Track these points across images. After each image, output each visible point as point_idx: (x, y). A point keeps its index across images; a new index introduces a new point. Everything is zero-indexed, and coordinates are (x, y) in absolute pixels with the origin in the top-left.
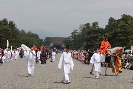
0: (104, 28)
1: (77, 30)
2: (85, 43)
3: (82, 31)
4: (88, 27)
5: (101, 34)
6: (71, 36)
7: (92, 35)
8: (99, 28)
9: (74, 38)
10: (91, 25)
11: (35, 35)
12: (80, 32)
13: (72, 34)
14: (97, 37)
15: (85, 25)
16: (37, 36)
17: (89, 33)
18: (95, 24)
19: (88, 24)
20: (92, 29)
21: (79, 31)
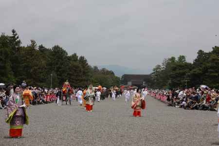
0: (192, 63)
1: (159, 66)
2: (170, 81)
3: (166, 66)
4: (174, 61)
5: (188, 69)
6: (153, 73)
7: (178, 71)
8: (186, 63)
9: (157, 75)
10: (177, 59)
11: (110, 72)
12: (164, 68)
13: (154, 70)
14: (184, 74)
15: (170, 60)
16: (113, 73)
17: (174, 69)
18: (182, 58)
19: (173, 59)
20: (178, 64)
21: (162, 67)
